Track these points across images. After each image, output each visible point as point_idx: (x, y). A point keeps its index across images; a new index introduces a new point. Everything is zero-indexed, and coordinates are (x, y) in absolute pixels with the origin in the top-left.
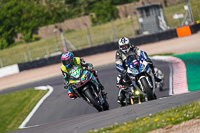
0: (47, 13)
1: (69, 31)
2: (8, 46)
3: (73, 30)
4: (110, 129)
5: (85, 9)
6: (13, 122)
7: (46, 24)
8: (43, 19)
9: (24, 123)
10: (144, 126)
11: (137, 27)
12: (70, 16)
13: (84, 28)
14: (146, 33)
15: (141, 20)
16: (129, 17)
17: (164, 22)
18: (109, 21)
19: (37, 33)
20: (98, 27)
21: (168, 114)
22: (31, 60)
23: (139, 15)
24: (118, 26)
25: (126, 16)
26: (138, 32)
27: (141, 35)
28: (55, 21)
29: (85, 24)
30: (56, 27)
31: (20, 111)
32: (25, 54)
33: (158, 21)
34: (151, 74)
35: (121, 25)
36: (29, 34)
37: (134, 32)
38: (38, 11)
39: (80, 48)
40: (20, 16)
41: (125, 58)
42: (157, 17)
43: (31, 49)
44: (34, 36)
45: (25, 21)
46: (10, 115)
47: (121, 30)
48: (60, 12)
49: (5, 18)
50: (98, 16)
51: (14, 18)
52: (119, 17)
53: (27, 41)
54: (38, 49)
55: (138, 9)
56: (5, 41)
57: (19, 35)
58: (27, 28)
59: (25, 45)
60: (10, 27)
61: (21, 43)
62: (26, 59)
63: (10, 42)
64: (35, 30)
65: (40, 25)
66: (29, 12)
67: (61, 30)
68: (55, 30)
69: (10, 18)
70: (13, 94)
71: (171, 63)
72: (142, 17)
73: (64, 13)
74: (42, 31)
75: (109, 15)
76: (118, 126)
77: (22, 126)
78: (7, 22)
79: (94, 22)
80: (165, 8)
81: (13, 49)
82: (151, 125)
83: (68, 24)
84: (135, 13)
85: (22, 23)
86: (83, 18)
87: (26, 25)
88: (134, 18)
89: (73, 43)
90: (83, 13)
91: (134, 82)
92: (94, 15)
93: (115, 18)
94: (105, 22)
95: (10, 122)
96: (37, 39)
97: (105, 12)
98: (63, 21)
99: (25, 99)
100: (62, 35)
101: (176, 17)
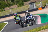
0: (7, 4)
1: (12, 9)
3: (13, 8)
5: (16, 3)
11: (29, 8)
13: (16, 8)
14: (31, 9)
15: (29, 6)
18: (22, 6)
19: (4, 9)
24: (24, 7)
25: (26, 5)
26: (29, 9)
27: (30, 10)
28: (9, 6)
29: (16, 7)
30: (9, 8)
32: (1, 14)
33: (34, 6)
34: (33, 20)
37: (28, 9)
41: (27, 15)
44: (4, 10)
47: (25, 8)
50: (19, 5)
52: (24, 5)
53: (2, 11)
54: (4, 13)
58: (2, 8)
64: (4, 8)
65: (5, 7)
67: (10, 8)
72: (30, 5)
73: (11, 4)
75: (22, 5)
79: (18, 6)
80: (35, 3)
83: (12, 7)
86: (15, 5)
87: (2, 7)
88: (28, 5)
91: (29, 21)
92: (18, 5)
94: (21, 6)
96: (4, 11)
98: (11, 6)
101: (38, 5)
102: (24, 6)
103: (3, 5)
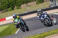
1: (30, 6)
2: (12, 10)
3: (31, 6)
4: (42, 34)
8: (22, 3)
9: (17, 32)
10: (52, 33)
14: (52, 7)
15: (51, 3)
18: (41, 3)
20: (38, 5)
23: (50, 1)
24: (44, 5)
25: (46, 2)
26: (50, 6)
27: (51, 7)
28: (26, 3)
29: (35, 4)
30: (26, 5)
32: (17, 12)
35: (45, 4)
36: (18, 7)
37: (48, 6)
39: (33, 11)
40: (16, 2)
42: (55, 2)
43: (19, 11)
44: (20, 7)
45: (17, 3)
49: (11, 2)
50: (38, 2)
51: (14, 2)
52: (44, 2)
57: (15, 7)
58: (18, 5)
59: (17, 10)
64: (20, 6)
67: (27, 6)
68: (26, 6)
69: (13, 2)
72: (51, 2)
74: (22, 6)
75: (41, 1)
76: (44, 33)
77: (16, 33)
78: (12, 3)
79: (37, 3)
81: (14, 11)
83: (29, 4)
86: (34, 2)
87: (17, 4)
88: (49, 2)
90: (34, 1)
95: (13, 32)
96: (21, 8)
98: (28, 3)
103: (19, 1)
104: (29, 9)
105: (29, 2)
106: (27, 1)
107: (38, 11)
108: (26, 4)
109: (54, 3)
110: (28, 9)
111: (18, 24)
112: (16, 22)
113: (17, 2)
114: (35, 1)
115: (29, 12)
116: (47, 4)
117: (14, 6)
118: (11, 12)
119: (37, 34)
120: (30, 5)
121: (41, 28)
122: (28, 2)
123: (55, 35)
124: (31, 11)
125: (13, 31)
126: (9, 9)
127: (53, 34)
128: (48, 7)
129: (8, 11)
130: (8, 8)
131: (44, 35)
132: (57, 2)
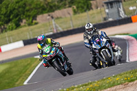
0: (43, 6)
1: (58, 18)
2: (16, 29)
3: (61, 18)
4: (86, 85)
5: (69, 3)
6: (20, 80)
7: (42, 13)
8: (40, 10)
10: (109, 83)
11: (105, 16)
12: (58, 8)
13: (68, 16)
14: (110, 19)
15: (107, 11)
16: (99, 9)
17: (123, 12)
18: (85, 11)
19: (36, 19)
20: (77, 15)
21: (125, 75)
22: (32, 38)
23: (105, 7)
24: (91, 15)
25: (97, 8)
26: (105, 19)
27: (107, 21)
28: (49, 12)
29: (69, 14)
31: (24, 72)
32: (28, 33)
33: (119, 12)
35: (93, 14)
36: (31, 20)
37: (102, 19)
38: (37, 5)
39: (65, 30)
40: (24, 8)
42: (118, 8)
43: (32, 30)
44: (34, 21)
45: (28, 11)
46: (17, 75)
47: (94, 17)
48: (52, 5)
49: (14, 9)
50: (77, 8)
51: (20, 9)
52: (92, 9)
53: (29, 25)
54: (36, 30)
55: (105, 3)
56: (14, 25)
57: (24, 21)
58: (29, 16)
59: (27, 28)
60: (18, 15)
61: (25, 26)
62: (28, 37)
63: (18, 26)
64: (34, 18)
65: (38, 14)
66: (30, 5)
67: (52, 17)
68: (48, 17)
69: (17, 9)
70: (19, 61)
71: (128, 40)
72: (108, 8)
73: (55, 6)
74: (39, 18)
75: (85, 7)
76: (91, 83)
77: (25, 83)
78: (16, 12)
79: (75, 12)
80: (123, 3)
81: (20, 30)
82: (114, 83)
83: (57, 13)
84: (103, 6)
85: (26, 13)
87: (28, 13)
88: (103, 9)
89: (60, 26)
90: (67, 6)
91: (98, 54)
92: (75, 7)
93: (89, 10)
94: (82, 12)
95: (17, 80)
96: (36, 24)
97: (83, 5)
98: (54, 11)
99: (28, 64)
100: (53, 20)
101: (131, 8)
102: (91, 12)
103: (32, 7)
104: (57, 25)
105: (56, 9)
106: (51, 7)
107: (87, 28)
108: (50, 14)
109: (114, 10)
110: (54, 26)
111: (51, 57)
112: (46, 54)
113: (27, 8)
114: (70, 7)
115: (55, 32)
116: (98, 13)
117: (20, 18)
118: (14, 32)
119: (76, 86)
120: (59, 16)
121: (85, 71)
122: (54, 8)
123: (118, 87)
124: (61, 30)
125: (18, 77)
126: (10, 24)
127: (114, 85)
128: (102, 22)
129: (6, 31)
130: (7, 22)
131: (93, 88)
132: (121, 10)
